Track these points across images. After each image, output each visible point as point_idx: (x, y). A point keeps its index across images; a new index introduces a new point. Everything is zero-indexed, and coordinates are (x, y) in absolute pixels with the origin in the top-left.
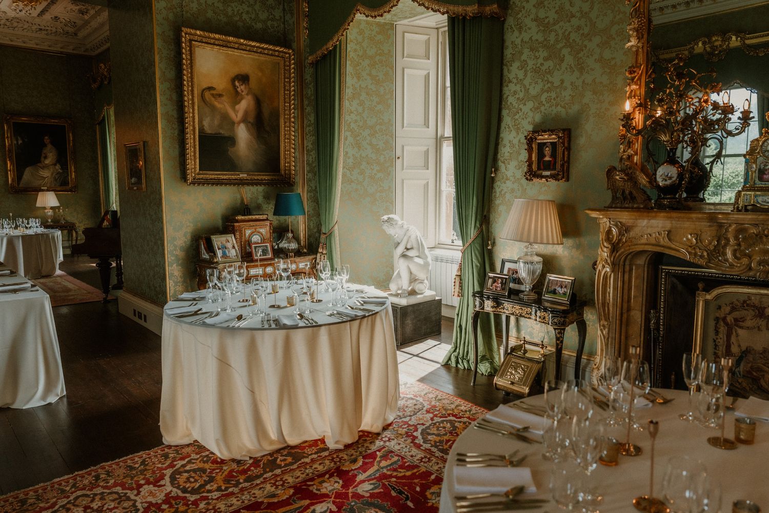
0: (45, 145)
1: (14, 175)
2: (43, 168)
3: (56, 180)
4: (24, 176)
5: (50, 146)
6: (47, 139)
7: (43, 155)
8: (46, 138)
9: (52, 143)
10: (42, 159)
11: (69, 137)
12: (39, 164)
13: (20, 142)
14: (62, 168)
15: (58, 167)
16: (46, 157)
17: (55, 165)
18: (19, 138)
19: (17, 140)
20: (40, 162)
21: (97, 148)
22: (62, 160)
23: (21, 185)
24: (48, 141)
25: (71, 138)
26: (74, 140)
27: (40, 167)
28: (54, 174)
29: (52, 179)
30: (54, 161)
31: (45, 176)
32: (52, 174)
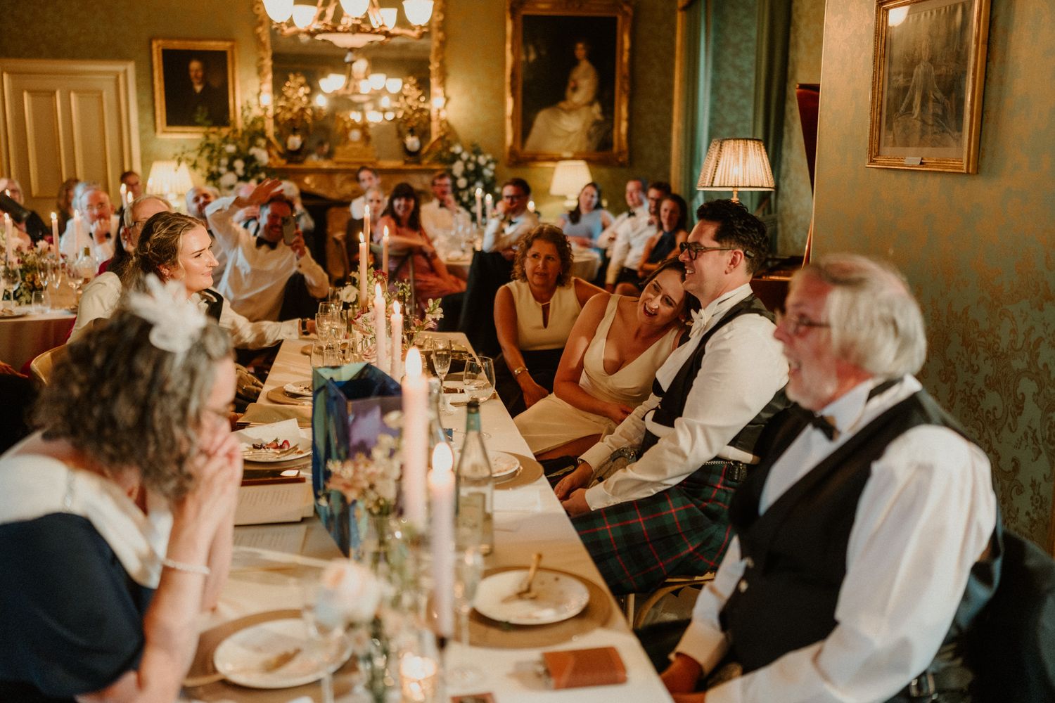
0: (575, 63)
1: (516, 129)
2: (569, 111)
3: (589, 137)
4: (535, 130)
5: (584, 66)
6: (580, 50)
7: (571, 84)
8: (580, 46)
9: (591, 58)
10: (569, 93)
11: (622, 41)
12: (562, 105)
13: (532, 57)
14: (603, 112)
15: (596, 109)
16: (575, 89)
17: (591, 104)
18: (531, 48)
19: (527, 53)
20: (564, 98)
21: (673, 66)
22: (604, 96)
23: (527, 149)
24: (583, 53)
25: (627, 45)
26: (632, 50)
27: (563, 110)
28: (589, 125)
29: (584, 137)
30: (590, 97)
31: (570, 130)
32: (584, 125)
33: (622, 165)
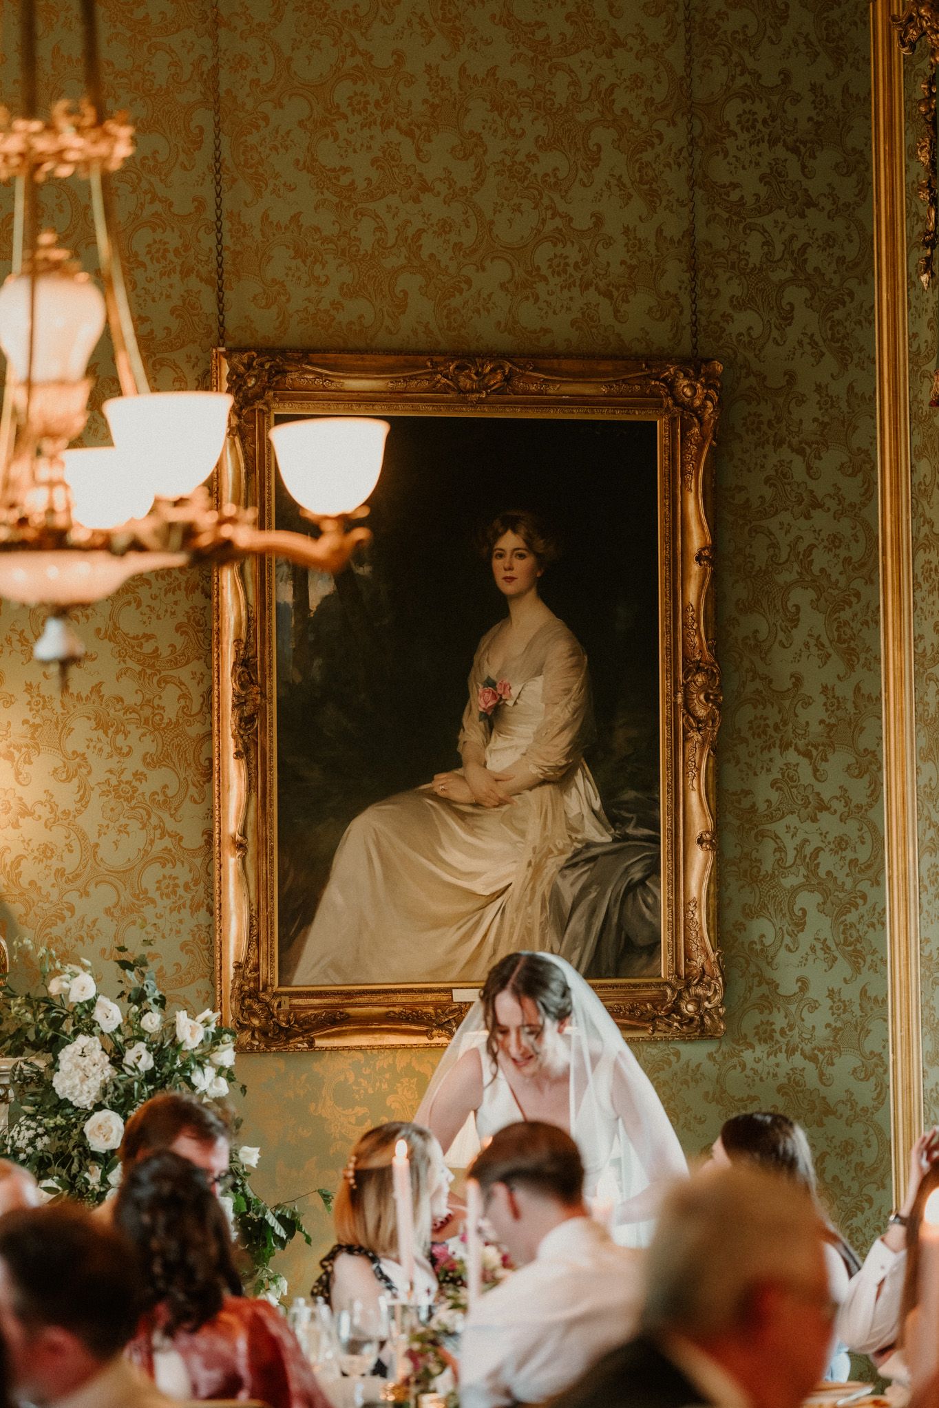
1: (262, 886)
2: (473, 812)
4: (334, 896)
7: (480, 701)
8: (510, 541)
10: (472, 732)
11: (678, 527)
12: (443, 783)
14: (611, 814)
15: (583, 798)
16: (494, 719)
17: (560, 779)
20: (451, 760)
21: (872, 619)
23: (307, 974)
24: (522, 567)
25: (697, 539)
26: (714, 556)
27: (447, 802)
28: (553, 865)
29: (536, 914)
30: (556, 751)
31: (481, 887)
32: (536, 868)
33: (697, 1030)
